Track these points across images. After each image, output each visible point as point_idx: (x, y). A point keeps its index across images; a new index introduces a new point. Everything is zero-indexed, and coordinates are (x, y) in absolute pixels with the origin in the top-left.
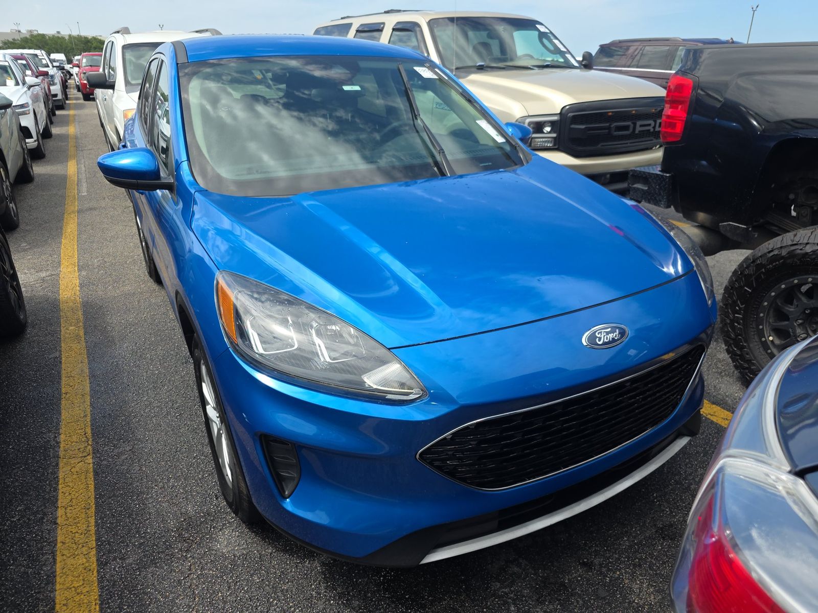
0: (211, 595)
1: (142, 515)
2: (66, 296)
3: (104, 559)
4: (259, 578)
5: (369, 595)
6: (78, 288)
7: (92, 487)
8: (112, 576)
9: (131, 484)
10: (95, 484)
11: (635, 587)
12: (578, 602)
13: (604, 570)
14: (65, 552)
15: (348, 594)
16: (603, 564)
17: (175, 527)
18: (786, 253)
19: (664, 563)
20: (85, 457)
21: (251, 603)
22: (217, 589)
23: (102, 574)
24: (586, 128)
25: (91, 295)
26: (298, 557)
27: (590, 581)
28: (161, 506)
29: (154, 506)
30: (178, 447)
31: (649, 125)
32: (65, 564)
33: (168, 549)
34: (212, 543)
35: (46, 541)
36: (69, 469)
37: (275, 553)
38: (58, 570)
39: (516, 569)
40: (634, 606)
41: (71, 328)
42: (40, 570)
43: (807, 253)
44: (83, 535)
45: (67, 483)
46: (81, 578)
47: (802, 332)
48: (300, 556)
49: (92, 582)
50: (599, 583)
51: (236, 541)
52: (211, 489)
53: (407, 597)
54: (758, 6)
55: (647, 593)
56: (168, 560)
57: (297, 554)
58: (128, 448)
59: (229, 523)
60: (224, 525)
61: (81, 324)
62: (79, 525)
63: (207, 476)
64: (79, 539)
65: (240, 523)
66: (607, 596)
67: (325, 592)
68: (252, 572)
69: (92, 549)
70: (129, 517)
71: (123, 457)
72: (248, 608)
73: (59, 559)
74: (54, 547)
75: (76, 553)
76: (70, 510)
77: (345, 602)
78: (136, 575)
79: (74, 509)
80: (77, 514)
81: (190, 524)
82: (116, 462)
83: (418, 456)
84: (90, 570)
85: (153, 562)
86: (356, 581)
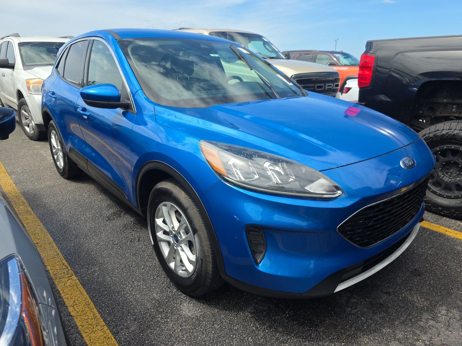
0: (194, 339)
1: (126, 303)
2: (8, 190)
3: (115, 330)
4: (218, 326)
5: (285, 324)
6: (14, 185)
7: (84, 292)
8: (125, 339)
9: (110, 288)
10: (86, 291)
11: (415, 299)
12: (392, 311)
13: (396, 294)
14: (87, 331)
15: (274, 325)
16: (395, 291)
17: (151, 307)
18: (433, 135)
19: (422, 287)
20: (70, 277)
21: (221, 339)
22: (196, 335)
23: (118, 339)
24: (304, 86)
25: (25, 188)
26: (235, 311)
27: (393, 300)
28: (136, 297)
29: (131, 297)
30: (129, 265)
31: (331, 86)
32: (90, 337)
33: (153, 319)
34: (179, 311)
35: (69, 327)
36: (63, 284)
37: (219, 311)
38: (87, 341)
39: (354, 300)
40: (419, 308)
41: (21, 207)
42: (74, 343)
43: (444, 134)
44: (93, 319)
45: (66, 292)
46: (105, 343)
47: (441, 174)
48: (236, 311)
49: (114, 344)
50: (398, 300)
51: (193, 308)
52: (162, 283)
53: (306, 322)
54: (337, 40)
55: (422, 302)
56: (157, 325)
57: (233, 310)
58: (97, 269)
59: (184, 300)
60: (181, 301)
61: (27, 205)
62: (87, 314)
63: (156, 278)
64: (92, 322)
65: (191, 299)
66: (405, 305)
67: (260, 327)
68: (212, 323)
69: (103, 326)
70: (118, 305)
71: (97, 274)
72: (220, 342)
73: (84, 335)
74: (77, 329)
75: (94, 330)
76: (76, 307)
77: (274, 330)
78: (141, 336)
79: (79, 306)
80: (83, 308)
81: (159, 304)
82: (93, 277)
83: (337, 229)
84: (109, 338)
85: (148, 327)
86: (275, 318)
